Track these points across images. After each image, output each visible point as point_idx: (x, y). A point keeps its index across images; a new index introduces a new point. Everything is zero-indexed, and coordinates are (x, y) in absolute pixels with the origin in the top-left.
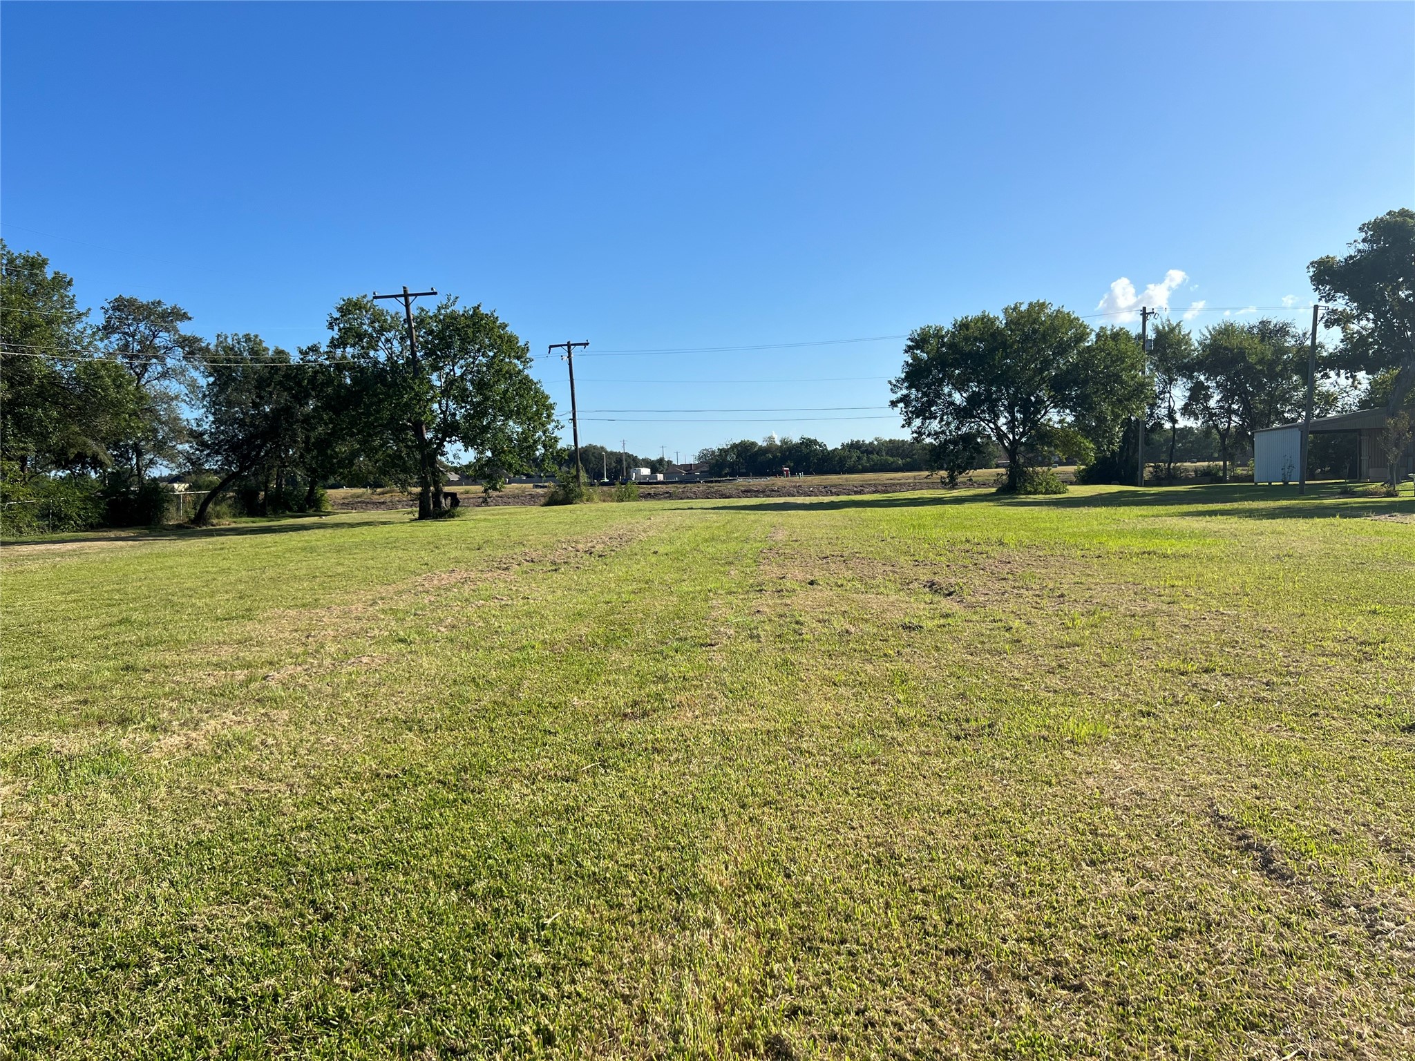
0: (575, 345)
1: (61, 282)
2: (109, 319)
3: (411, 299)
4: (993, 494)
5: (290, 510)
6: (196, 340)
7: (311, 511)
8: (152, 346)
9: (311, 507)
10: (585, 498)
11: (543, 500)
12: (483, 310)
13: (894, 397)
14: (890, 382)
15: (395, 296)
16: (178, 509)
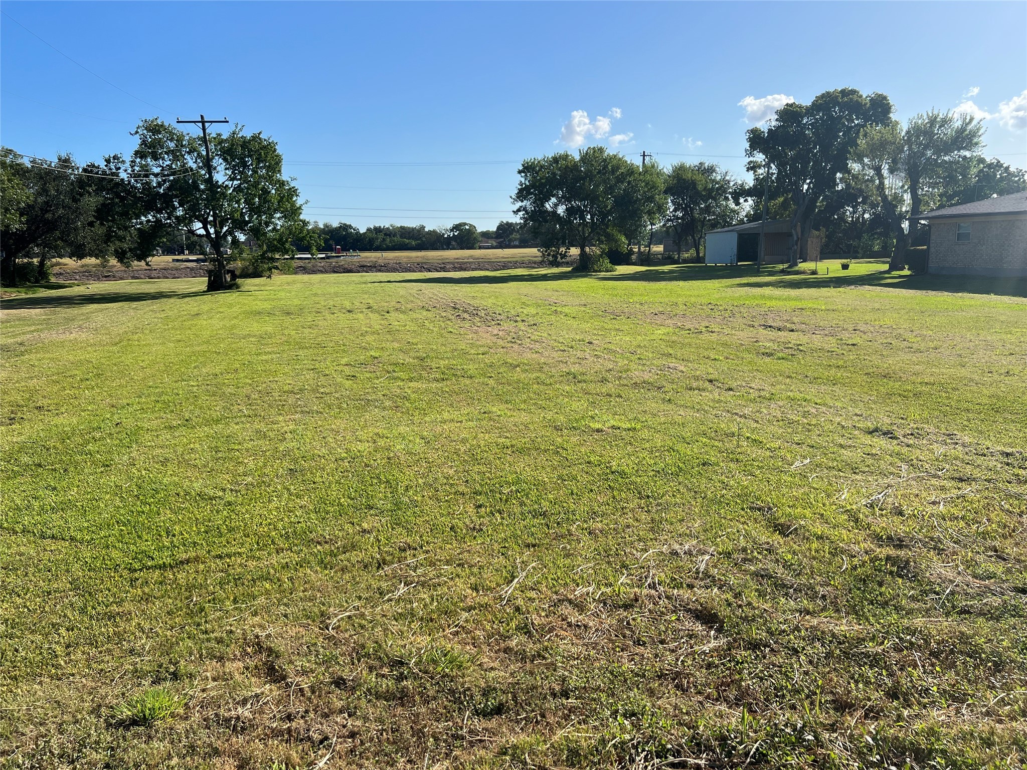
3: (207, 125)
4: (569, 272)
15: (194, 122)
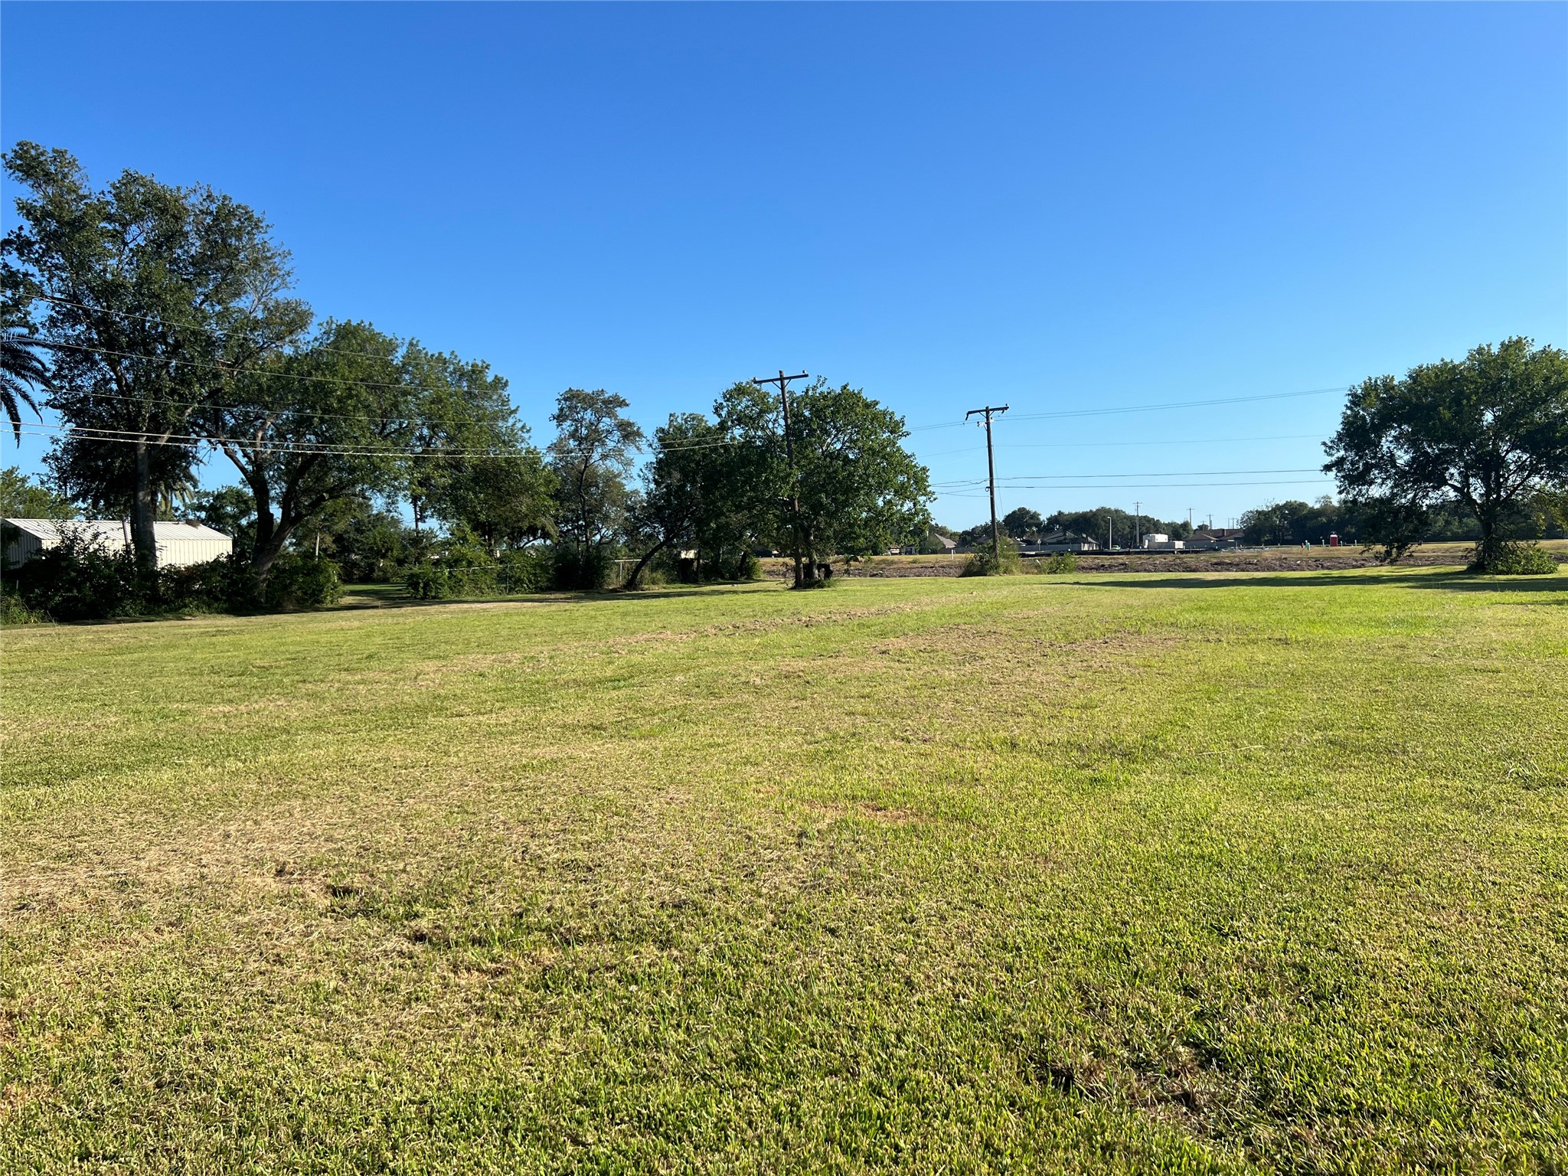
0: (993, 410)
1: (499, 384)
2: (561, 410)
3: (786, 381)
5: (723, 577)
6: (630, 424)
7: (742, 579)
8: (596, 431)
9: (742, 575)
10: (1002, 569)
11: (960, 572)
12: (850, 388)
13: (1328, 460)
14: (1324, 444)
15: (772, 380)
16: (618, 576)
